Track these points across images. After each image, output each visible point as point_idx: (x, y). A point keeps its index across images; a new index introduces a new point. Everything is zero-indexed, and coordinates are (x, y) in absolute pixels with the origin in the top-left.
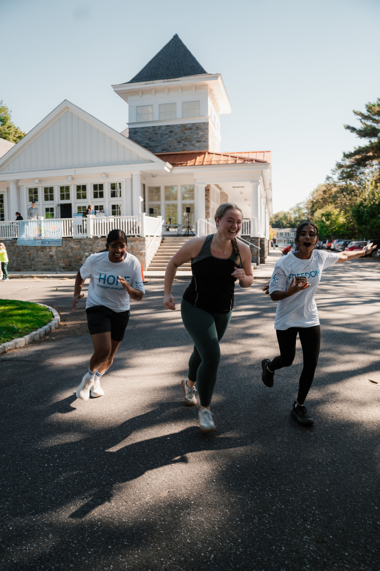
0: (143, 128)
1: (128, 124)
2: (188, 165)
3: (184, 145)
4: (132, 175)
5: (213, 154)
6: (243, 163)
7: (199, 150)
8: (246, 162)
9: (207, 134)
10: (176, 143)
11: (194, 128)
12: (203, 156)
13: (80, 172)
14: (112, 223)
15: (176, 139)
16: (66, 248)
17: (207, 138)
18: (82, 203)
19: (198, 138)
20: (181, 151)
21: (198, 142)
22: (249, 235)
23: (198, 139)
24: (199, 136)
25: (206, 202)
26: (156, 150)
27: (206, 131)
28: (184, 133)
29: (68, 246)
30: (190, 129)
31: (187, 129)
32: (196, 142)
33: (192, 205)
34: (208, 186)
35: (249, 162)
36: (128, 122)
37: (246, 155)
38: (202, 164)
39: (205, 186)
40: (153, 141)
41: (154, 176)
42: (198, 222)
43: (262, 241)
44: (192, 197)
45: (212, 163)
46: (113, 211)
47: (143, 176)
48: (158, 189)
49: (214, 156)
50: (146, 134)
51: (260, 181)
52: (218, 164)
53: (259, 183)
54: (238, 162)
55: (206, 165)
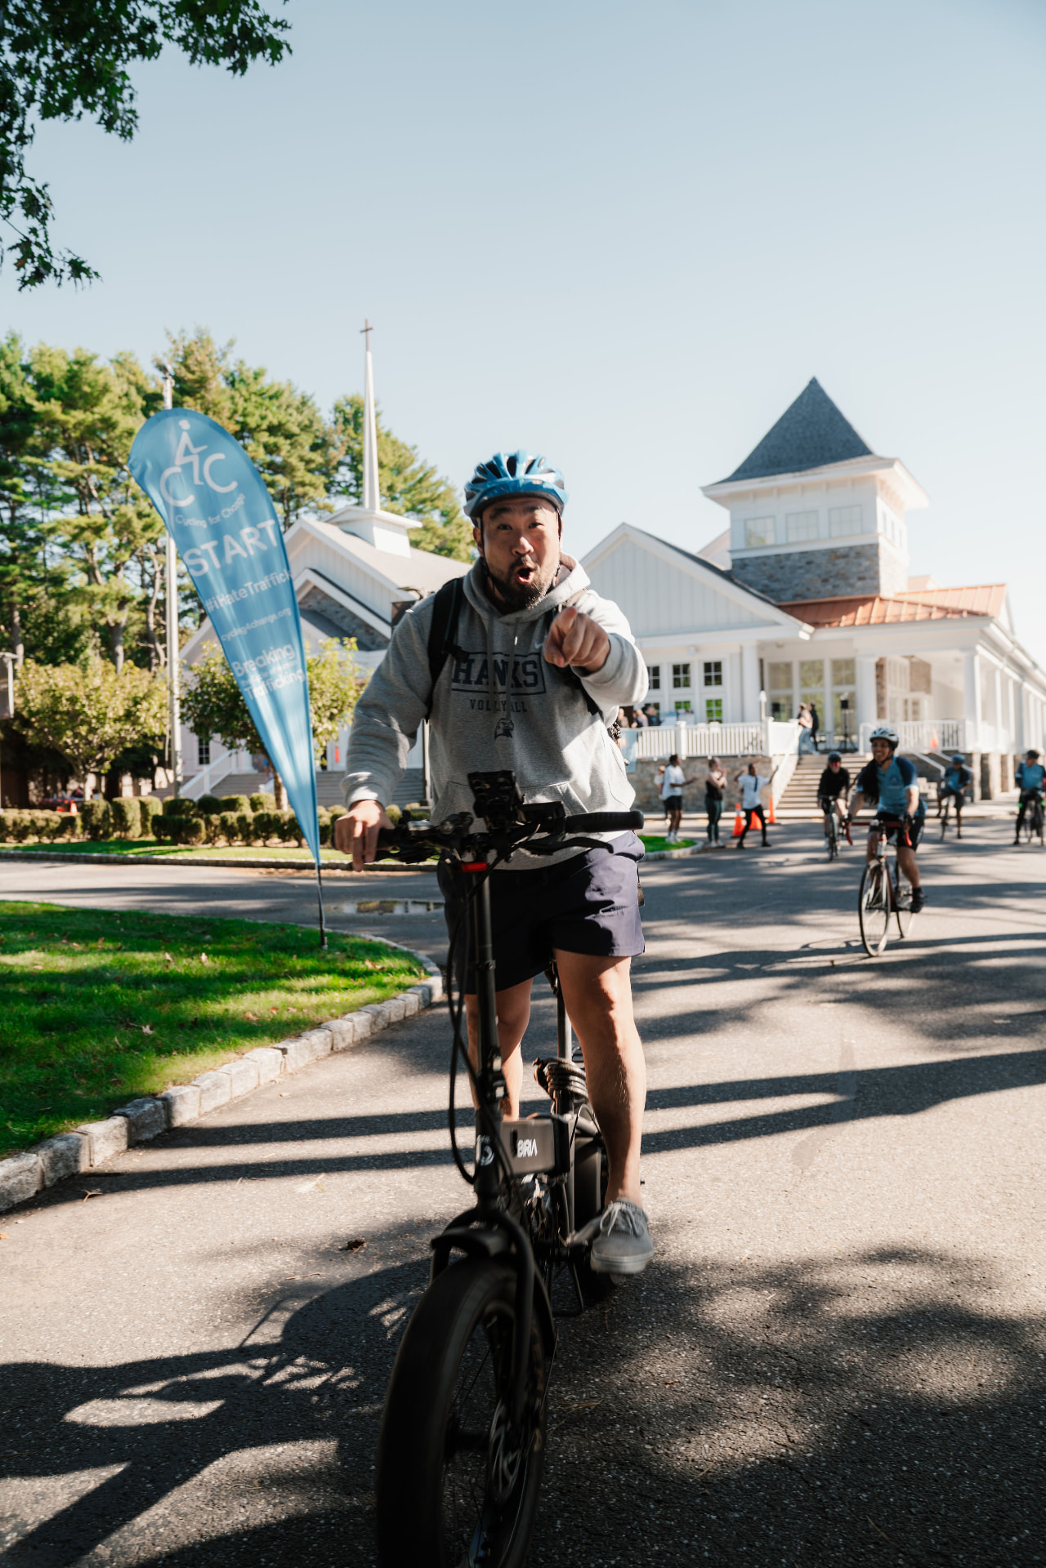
0: (757, 558)
1: (731, 552)
2: (842, 624)
3: (835, 587)
4: (741, 648)
5: (889, 600)
6: (945, 618)
7: (863, 594)
8: (949, 616)
9: (877, 564)
10: (819, 584)
11: (853, 554)
12: (869, 605)
14: (718, 735)
15: (819, 576)
17: (877, 572)
19: (860, 572)
20: (829, 597)
21: (861, 579)
23: (861, 575)
24: (862, 569)
25: (877, 689)
26: (783, 597)
27: (875, 559)
28: (834, 565)
30: (845, 556)
31: (838, 557)
32: (856, 579)
33: (852, 695)
34: (881, 659)
35: (956, 616)
36: (729, 548)
37: (950, 602)
38: (868, 624)
39: (875, 660)
40: (777, 580)
41: (779, 646)
42: (861, 730)
43: (984, 758)
44: (851, 680)
45: (887, 620)
46: (709, 712)
47: (762, 646)
48: (788, 666)
49: (891, 604)
50: (764, 568)
51: (979, 648)
52: (897, 623)
53: (975, 653)
54: (934, 616)
55: (875, 624)
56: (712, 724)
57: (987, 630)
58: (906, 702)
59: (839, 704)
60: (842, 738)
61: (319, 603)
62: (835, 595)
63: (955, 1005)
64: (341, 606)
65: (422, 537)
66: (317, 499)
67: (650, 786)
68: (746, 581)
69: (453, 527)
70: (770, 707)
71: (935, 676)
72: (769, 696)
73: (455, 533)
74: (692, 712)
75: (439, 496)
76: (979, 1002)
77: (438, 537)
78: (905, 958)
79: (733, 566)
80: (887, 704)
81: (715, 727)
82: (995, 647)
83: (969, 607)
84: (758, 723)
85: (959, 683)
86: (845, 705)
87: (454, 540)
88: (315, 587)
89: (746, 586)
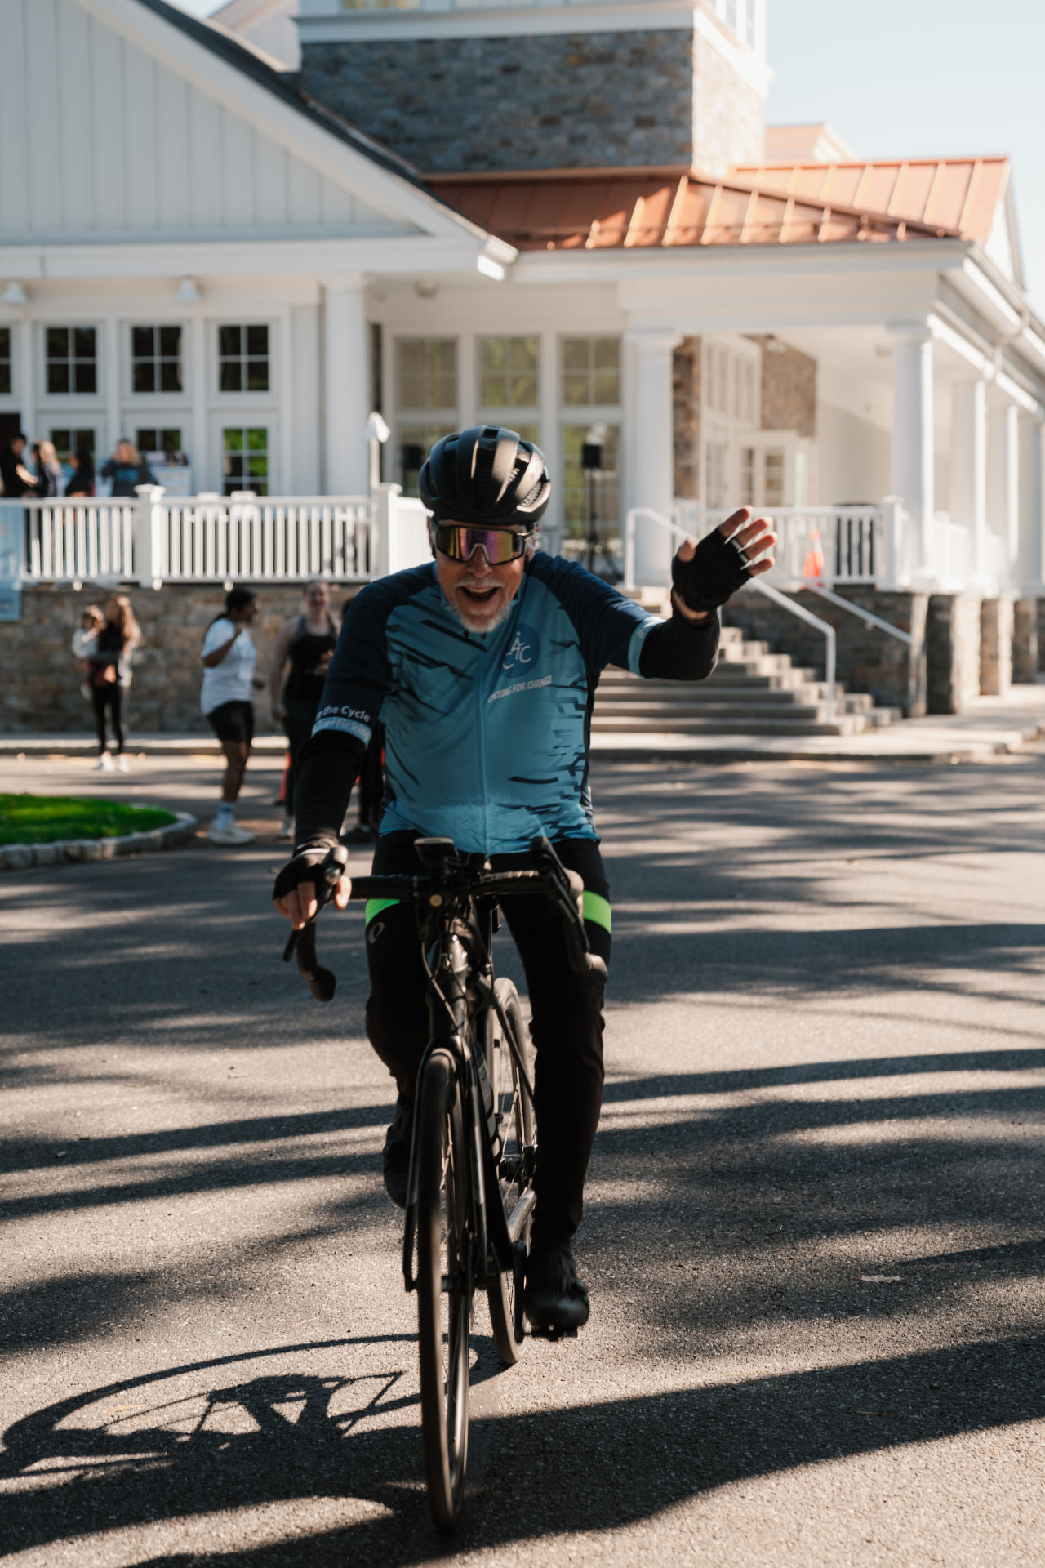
0: (371, 45)
1: (300, 21)
2: (590, 243)
3: (575, 140)
4: (323, 291)
5: (713, 186)
6: (850, 239)
7: (646, 163)
8: (862, 235)
9: (688, 86)
10: (533, 130)
11: (624, 53)
12: (662, 196)
13: (66, 264)
14: (251, 524)
15: (536, 109)
16: (38, 630)
17: (686, 109)
18: (73, 412)
19: (640, 105)
20: (559, 166)
21: (642, 123)
22: (866, 578)
23: (644, 113)
24: (647, 96)
25: (676, 420)
26: (438, 159)
27: (684, 71)
28: (575, 80)
29: (47, 621)
30: (605, 58)
31: (585, 60)
32: (629, 124)
33: (615, 432)
34: (688, 341)
35: (879, 238)
36: (296, 11)
37: (868, 198)
38: (658, 245)
39: (673, 341)
40: (422, 112)
41: (425, 292)
42: (630, 525)
43: (940, 608)
44: (611, 396)
45: (706, 238)
46: (236, 465)
47: (377, 290)
48: (447, 348)
49: (717, 196)
50: (390, 75)
51: (934, 322)
52: (732, 246)
53: (926, 334)
54: (823, 235)
55: (675, 246)
56: (236, 496)
57: (953, 274)
58: (750, 454)
59: (577, 457)
60: (582, 545)
62: (574, 164)
63: (774, 1239)
67: (59, 659)
68: (340, 108)
70: (393, 457)
71: (826, 392)
72: (398, 429)
74: (185, 462)
76: (834, 1229)
78: (671, 1120)
79: (305, 63)
80: (701, 458)
81: (245, 505)
82: (976, 320)
83: (913, 214)
84: (360, 499)
85: (885, 412)
86: (592, 457)
89: (341, 122)
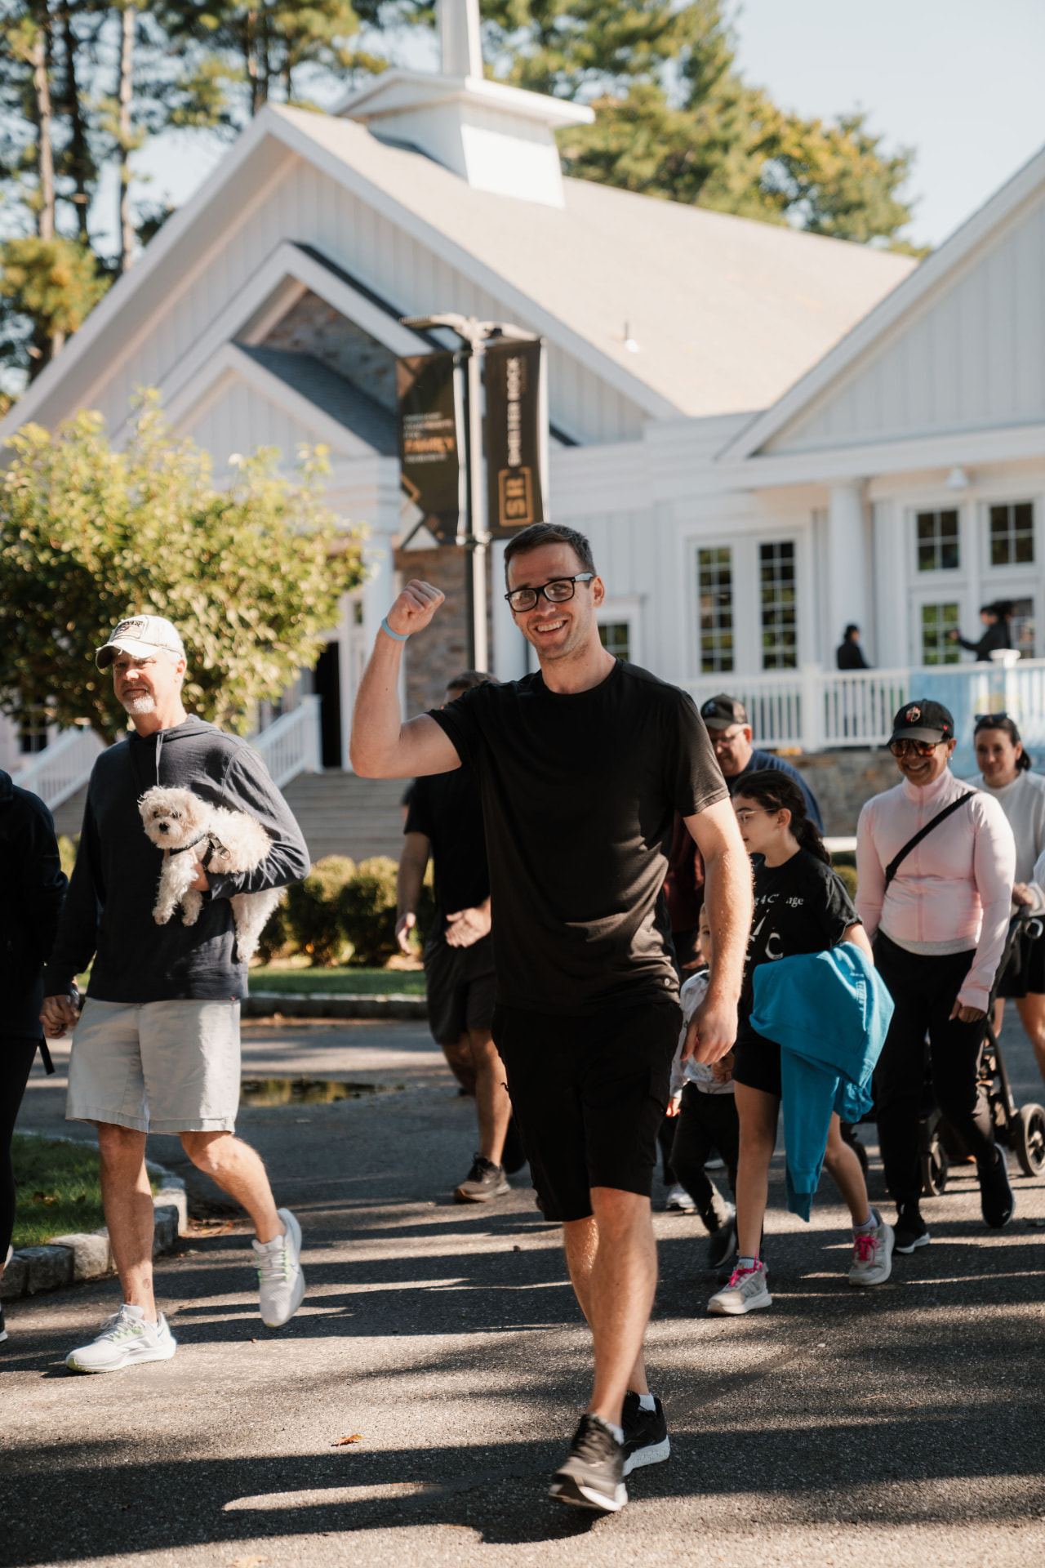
61: (319, 333)
64: (376, 343)
65: (626, 142)
66: (337, 41)
69: (708, 109)
73: (715, 124)
75: (672, 21)
77: (667, 140)
87: (711, 145)
88: (309, 294)
